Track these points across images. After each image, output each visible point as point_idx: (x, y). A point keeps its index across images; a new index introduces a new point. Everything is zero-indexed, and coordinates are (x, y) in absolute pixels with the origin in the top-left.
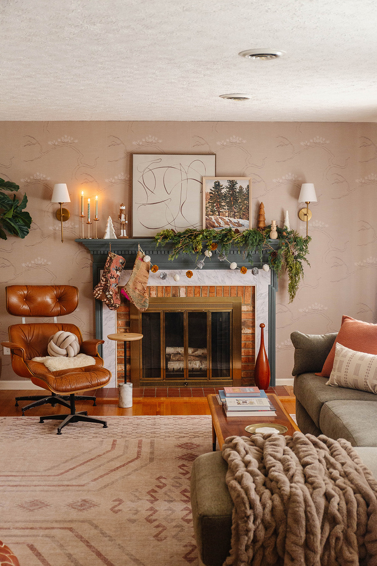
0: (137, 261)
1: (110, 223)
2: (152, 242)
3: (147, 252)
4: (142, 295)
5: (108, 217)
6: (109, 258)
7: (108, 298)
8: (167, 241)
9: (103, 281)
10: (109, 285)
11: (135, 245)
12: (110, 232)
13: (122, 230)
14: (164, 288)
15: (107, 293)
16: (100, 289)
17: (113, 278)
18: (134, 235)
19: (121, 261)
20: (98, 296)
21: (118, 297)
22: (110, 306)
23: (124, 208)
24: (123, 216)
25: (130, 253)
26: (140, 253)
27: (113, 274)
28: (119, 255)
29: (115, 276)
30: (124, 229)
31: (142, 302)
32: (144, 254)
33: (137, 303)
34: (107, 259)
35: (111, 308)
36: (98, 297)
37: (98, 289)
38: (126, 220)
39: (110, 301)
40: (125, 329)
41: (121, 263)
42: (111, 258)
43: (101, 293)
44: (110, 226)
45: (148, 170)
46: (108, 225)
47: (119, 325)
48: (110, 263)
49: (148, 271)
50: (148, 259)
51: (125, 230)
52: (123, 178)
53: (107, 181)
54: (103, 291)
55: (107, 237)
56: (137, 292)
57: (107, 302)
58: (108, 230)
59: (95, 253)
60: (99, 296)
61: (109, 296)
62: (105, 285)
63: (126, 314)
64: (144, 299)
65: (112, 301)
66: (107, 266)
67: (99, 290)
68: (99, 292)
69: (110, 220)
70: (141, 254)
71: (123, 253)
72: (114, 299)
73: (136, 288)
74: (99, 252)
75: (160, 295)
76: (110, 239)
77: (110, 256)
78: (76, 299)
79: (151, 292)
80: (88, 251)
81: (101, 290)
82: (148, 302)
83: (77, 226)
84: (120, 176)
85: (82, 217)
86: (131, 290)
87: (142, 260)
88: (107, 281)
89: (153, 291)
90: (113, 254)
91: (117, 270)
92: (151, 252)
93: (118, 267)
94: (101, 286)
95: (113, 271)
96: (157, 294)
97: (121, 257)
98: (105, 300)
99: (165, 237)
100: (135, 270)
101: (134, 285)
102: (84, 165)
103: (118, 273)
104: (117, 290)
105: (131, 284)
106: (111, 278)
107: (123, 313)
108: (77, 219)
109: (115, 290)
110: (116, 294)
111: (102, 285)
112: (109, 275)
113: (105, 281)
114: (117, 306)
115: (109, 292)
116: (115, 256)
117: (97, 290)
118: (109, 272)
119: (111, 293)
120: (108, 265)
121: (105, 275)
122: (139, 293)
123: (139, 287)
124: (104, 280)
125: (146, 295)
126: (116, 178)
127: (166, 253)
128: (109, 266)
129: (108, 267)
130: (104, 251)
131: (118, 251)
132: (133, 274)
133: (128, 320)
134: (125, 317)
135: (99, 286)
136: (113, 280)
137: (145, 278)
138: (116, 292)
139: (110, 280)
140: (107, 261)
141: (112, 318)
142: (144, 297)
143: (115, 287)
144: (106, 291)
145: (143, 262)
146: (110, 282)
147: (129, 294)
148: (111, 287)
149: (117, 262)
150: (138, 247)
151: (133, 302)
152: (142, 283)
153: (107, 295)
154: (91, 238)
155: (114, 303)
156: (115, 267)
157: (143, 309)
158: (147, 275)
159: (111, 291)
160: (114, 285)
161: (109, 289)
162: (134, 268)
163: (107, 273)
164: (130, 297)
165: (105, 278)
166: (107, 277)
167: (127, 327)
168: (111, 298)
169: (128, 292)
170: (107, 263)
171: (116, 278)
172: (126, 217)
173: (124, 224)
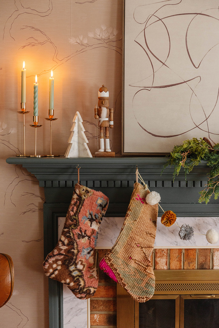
0: (134, 204)
1: (79, 126)
2: (165, 164)
3: (153, 184)
4: (142, 270)
5: (74, 114)
6: (75, 196)
7: (73, 277)
8: (196, 163)
9: (63, 244)
10: (75, 251)
11: (131, 169)
12: (79, 143)
13: (102, 140)
14: (184, 251)
15: (72, 268)
16: (57, 260)
17: (83, 237)
18: (127, 149)
19: (99, 202)
20: (53, 273)
21: (95, 274)
22: (77, 291)
23: (106, 94)
24: (105, 112)
25: (118, 184)
26: (140, 186)
27: (84, 228)
28: (97, 189)
29: (89, 233)
30: (105, 137)
31: (143, 285)
32: (147, 188)
33: (133, 288)
34: (71, 198)
35: (79, 296)
36: (53, 276)
37: (54, 259)
38: (110, 120)
39: (77, 282)
41: (101, 205)
42: (80, 197)
43: (59, 268)
44: (79, 132)
45: (153, 19)
46: (75, 129)
47: (95, 321)
48: (78, 207)
49: (155, 222)
50: (155, 198)
51: (108, 140)
52: (104, 35)
53: (72, 41)
54: (63, 264)
55: (73, 153)
56: (133, 264)
57: (72, 284)
58: (74, 140)
59: (49, 184)
60: (56, 272)
61: (75, 274)
62: (68, 251)
63: (109, 301)
64: (146, 279)
65: (82, 283)
66: (72, 213)
67: (56, 262)
68: (55, 266)
69: (79, 120)
70: (140, 189)
71: (104, 184)
72: (85, 278)
73: (130, 258)
74: (56, 183)
75: (175, 265)
76: (79, 158)
77: (77, 191)
78: (9, 279)
79: (158, 260)
80: (35, 181)
81: (60, 263)
82: (153, 283)
83: (13, 131)
84: (98, 32)
85: (22, 112)
86: (120, 262)
87: (144, 200)
88: (71, 243)
89: (161, 257)
90: (85, 188)
91: (91, 220)
92: (160, 184)
93: (94, 213)
94: (60, 254)
95: (85, 224)
96: (169, 264)
97: (100, 193)
98: (68, 281)
99: (192, 155)
100: (128, 221)
101: (127, 251)
102: (29, 11)
103: (95, 226)
104: (91, 260)
105: (120, 249)
106: (81, 236)
107: (103, 299)
108: (14, 116)
109: (87, 260)
110: (90, 267)
111: (62, 252)
112: (77, 231)
113: (68, 245)
114: (92, 290)
115: (76, 264)
116: (87, 192)
117: (51, 261)
118: (76, 225)
119: (80, 267)
120: (75, 210)
121: (69, 232)
122: (136, 266)
123: (137, 255)
124: (66, 242)
125: (151, 270)
126: (91, 35)
127: (190, 184)
129: (75, 215)
130: (66, 182)
131: (94, 182)
132: (124, 229)
133: (111, 313)
134: (106, 307)
135: (55, 253)
136: (84, 241)
137: (149, 238)
138: (90, 264)
139: (78, 240)
140: (72, 202)
141: (82, 309)
142: (146, 275)
143: (88, 255)
144: (70, 262)
145: (145, 205)
146: (77, 245)
147: (116, 270)
148: (79, 255)
149: (93, 203)
150: (134, 173)
151: (125, 285)
152: (142, 248)
153: (71, 272)
154: (40, 156)
155: (85, 285)
156: (88, 214)
157: (143, 298)
158: (152, 231)
159: (80, 263)
160: (86, 251)
161: (76, 260)
162: (128, 216)
163: (72, 227)
164: (119, 275)
165: (69, 237)
166: (72, 235)
167: (109, 325)
168: (79, 276)
169: (115, 266)
170: (73, 208)
171: (89, 237)
172: (110, 113)
173: (106, 128)
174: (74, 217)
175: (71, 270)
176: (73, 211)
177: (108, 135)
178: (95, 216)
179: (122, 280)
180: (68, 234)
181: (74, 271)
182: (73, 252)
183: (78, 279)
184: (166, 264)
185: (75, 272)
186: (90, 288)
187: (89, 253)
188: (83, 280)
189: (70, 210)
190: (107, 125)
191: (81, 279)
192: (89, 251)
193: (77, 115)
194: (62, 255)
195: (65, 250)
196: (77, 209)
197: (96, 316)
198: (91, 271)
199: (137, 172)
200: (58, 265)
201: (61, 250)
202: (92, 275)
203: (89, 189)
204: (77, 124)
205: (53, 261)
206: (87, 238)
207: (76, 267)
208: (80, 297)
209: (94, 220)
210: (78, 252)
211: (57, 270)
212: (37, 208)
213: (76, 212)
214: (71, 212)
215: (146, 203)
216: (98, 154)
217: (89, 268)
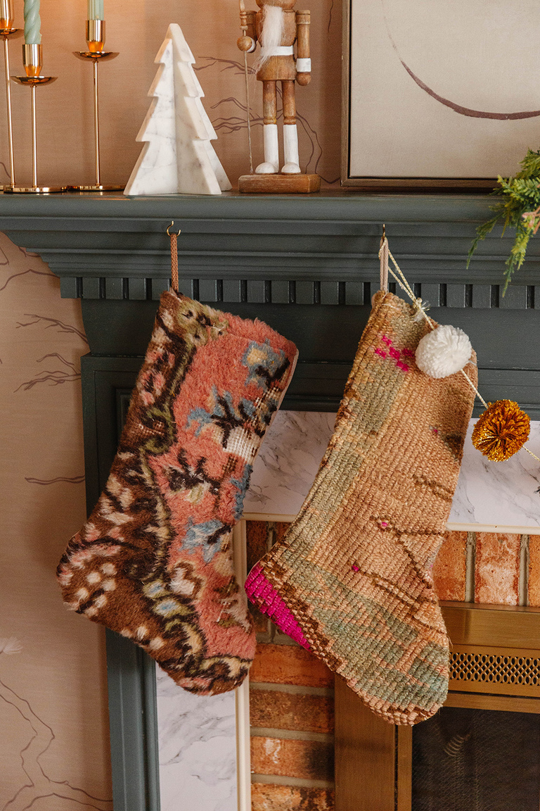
0: (369, 371)
1: (177, 77)
2: (484, 220)
4: (399, 615)
6: (159, 337)
7: (161, 621)
9: (117, 506)
10: (162, 533)
11: (365, 239)
12: (177, 141)
13: (271, 131)
15: (153, 589)
16: (98, 561)
17: (192, 483)
18: (363, 163)
19: (256, 357)
20: (89, 603)
22: (178, 667)
24: (276, 22)
25: (331, 293)
26: (393, 306)
27: (194, 451)
28: (244, 310)
29: (214, 470)
30: (282, 120)
31: (404, 665)
32: (421, 314)
33: (368, 673)
34: (144, 343)
35: (189, 682)
36: (92, 611)
37: (88, 555)
39: (176, 637)
40: (303, 791)
41: (260, 371)
42: (176, 340)
43: (110, 586)
44: (177, 102)
46: (163, 89)
47: (267, 762)
48: (170, 376)
49: (455, 442)
50: (450, 351)
51: (291, 131)
54: (121, 575)
55: (152, 179)
56: (366, 591)
57: (157, 643)
58: (159, 131)
59: (91, 287)
60: (101, 601)
61: (167, 608)
62: (135, 532)
64: (415, 647)
65: (194, 642)
66: (147, 398)
67: (96, 563)
68: (93, 578)
71: (281, 293)
72: (205, 624)
73: (356, 568)
74: (115, 285)
76: (180, 198)
77: (168, 319)
79: (484, 569)
81: (109, 569)
82: (442, 663)
86: (319, 580)
87: (407, 357)
88: (144, 505)
89: (497, 560)
90: (194, 307)
91: (227, 423)
93: (235, 399)
94: (105, 540)
95: (200, 435)
96: (524, 585)
97: (258, 327)
98: (142, 631)
100: (347, 434)
101: (342, 542)
103: (240, 445)
104: (223, 566)
105: (316, 536)
106: (183, 480)
109: (207, 567)
110: (220, 589)
111: (114, 533)
112: (167, 462)
113: (134, 509)
114: (234, 667)
115: (167, 578)
116: (204, 321)
117: (78, 561)
118: (164, 440)
119: (181, 585)
121: (135, 465)
122: (379, 597)
123: (382, 559)
124: (126, 498)
125: (432, 617)
128: (166, 398)
129: (159, 403)
130: (149, 281)
131: (245, 283)
132: (331, 464)
133: (322, 738)
134: (304, 717)
135: (89, 537)
136: (196, 496)
137: (426, 497)
138: (219, 578)
139: (170, 495)
140: (150, 359)
141: (219, 720)
142: (415, 632)
143: (211, 549)
144: (142, 572)
145: (410, 375)
146: (167, 510)
147: (305, 608)
148: (176, 547)
149: (229, 363)
150: (374, 256)
151: (337, 662)
152: (398, 534)
153: (151, 603)
154: (46, 190)
155: (204, 650)
156: (211, 400)
157: (406, 712)
158: (441, 472)
159: (181, 572)
160: (200, 535)
161: (165, 561)
162: (346, 417)
163: (150, 445)
164: (315, 625)
165: (135, 482)
166: (146, 475)
167: (314, 778)
168: (183, 619)
169: (301, 594)
170: (151, 378)
171: (216, 484)
172: (298, 26)
173: (284, 82)
174: (156, 412)
175: (151, 596)
176: (150, 389)
177: (291, 111)
178: (241, 407)
179: (325, 642)
180: (132, 473)
181: (161, 599)
182: (153, 536)
183: (177, 628)
184: (515, 587)
185: (164, 603)
186: (226, 660)
187: (212, 540)
188: (198, 631)
189: (139, 386)
190: (286, 72)
191: (187, 629)
192: (211, 532)
193: (170, 36)
194: (115, 542)
195: (124, 528)
196: (168, 384)
197: (269, 744)
198: (226, 601)
199: (385, 251)
200: (105, 577)
201: (111, 525)
202: (230, 617)
203: (211, 312)
204: (168, 73)
205: (86, 563)
206: (206, 486)
207: (168, 588)
208: (191, 685)
209: (239, 423)
210: (172, 534)
211: (101, 592)
212: (70, 371)
213: (165, 393)
214: (144, 394)
215: (418, 371)
216: (249, 183)
217: (217, 590)
